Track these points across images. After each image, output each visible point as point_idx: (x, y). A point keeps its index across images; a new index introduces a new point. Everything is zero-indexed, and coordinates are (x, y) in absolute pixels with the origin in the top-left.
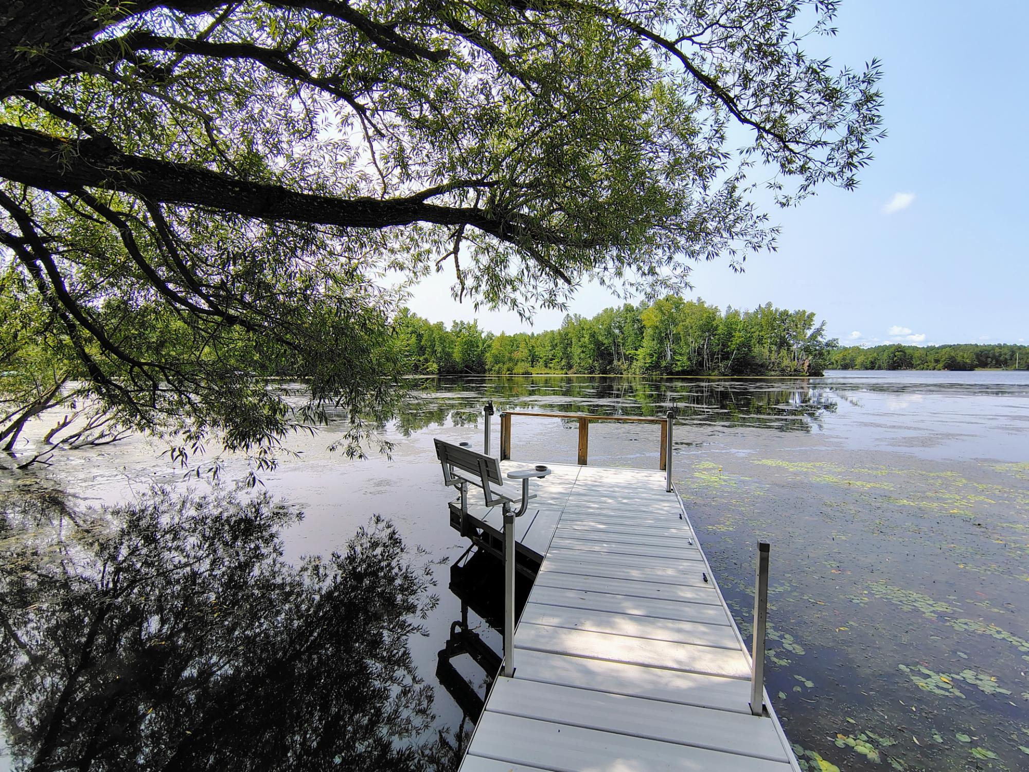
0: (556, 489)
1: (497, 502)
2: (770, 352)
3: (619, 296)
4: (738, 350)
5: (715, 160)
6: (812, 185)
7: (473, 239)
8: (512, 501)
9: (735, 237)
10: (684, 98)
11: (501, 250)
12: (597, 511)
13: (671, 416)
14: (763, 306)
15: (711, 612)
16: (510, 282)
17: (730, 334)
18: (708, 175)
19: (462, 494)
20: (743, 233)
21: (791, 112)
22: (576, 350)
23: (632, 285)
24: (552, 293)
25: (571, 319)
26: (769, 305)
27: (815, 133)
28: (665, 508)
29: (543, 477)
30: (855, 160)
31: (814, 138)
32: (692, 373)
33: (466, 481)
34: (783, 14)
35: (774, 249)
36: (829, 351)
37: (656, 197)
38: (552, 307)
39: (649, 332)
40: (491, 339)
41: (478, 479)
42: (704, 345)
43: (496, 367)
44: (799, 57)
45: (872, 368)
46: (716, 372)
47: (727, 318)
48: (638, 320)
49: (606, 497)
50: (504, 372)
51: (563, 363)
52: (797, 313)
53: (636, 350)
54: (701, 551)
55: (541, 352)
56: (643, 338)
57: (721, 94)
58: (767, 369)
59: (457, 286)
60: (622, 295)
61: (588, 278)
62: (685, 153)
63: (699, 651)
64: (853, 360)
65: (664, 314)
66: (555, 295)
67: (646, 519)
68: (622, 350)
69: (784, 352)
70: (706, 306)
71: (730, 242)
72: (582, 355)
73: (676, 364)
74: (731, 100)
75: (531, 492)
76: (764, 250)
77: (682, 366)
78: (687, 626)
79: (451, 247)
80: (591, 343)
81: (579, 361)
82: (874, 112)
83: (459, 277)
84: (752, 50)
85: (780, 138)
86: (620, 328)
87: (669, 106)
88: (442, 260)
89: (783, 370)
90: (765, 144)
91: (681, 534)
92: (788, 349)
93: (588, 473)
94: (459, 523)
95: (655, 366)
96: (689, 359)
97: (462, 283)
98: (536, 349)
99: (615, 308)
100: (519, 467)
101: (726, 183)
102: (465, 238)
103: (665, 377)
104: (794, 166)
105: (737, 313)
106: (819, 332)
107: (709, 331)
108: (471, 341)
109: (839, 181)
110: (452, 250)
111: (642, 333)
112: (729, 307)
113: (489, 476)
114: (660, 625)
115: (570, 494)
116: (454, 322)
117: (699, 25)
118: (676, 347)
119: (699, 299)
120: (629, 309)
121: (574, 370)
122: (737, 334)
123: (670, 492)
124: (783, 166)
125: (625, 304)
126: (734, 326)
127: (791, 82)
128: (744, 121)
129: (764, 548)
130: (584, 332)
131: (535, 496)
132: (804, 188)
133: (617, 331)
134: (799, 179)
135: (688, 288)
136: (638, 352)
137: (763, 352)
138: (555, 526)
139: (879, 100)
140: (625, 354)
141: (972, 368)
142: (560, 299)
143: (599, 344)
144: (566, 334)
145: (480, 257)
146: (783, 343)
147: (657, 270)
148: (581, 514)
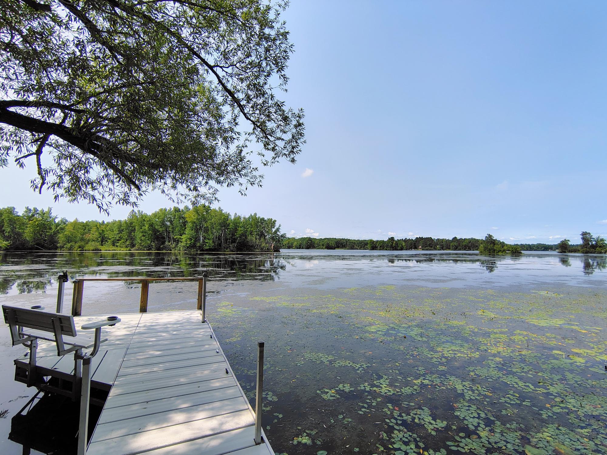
0: (123, 332)
1: (69, 351)
2: (256, 239)
3: (173, 201)
4: (240, 237)
5: (233, 134)
6: (277, 158)
7: (57, 147)
8: (84, 347)
9: (242, 177)
10: (217, 97)
11: (83, 159)
12: (155, 343)
13: (205, 276)
14: (253, 215)
15: (230, 391)
16: (90, 183)
17: (236, 228)
18: (230, 141)
19: (31, 350)
20: (246, 175)
21: (269, 121)
22: (138, 235)
23: (182, 195)
24: (126, 194)
25: (136, 213)
26: (256, 214)
27: (279, 134)
28: (202, 333)
29: (114, 325)
30: (295, 150)
31: (278, 136)
32: (215, 250)
33: (37, 338)
34: (265, 74)
35: (261, 186)
36: (282, 239)
37: (199, 147)
38: (126, 204)
39: (189, 225)
40: (65, 223)
41: (51, 335)
42: (222, 234)
43: (69, 245)
44: (272, 97)
45: (300, 248)
46: (228, 250)
47: (235, 220)
48: (182, 217)
49: (161, 332)
50: (76, 249)
51: (128, 243)
52: (269, 219)
53: (181, 236)
54: (224, 355)
55: (111, 235)
56: (186, 228)
57: (236, 101)
58: (254, 248)
59: (37, 180)
60: (176, 201)
61: (152, 188)
62: (216, 126)
63: (225, 417)
64: (292, 244)
65: (199, 215)
66: (128, 196)
67: (189, 342)
68: (171, 235)
69: (262, 239)
70: (223, 212)
71: (239, 179)
72: (143, 238)
73: (206, 245)
74: (242, 106)
75: (102, 338)
76: (256, 186)
77: (209, 246)
78: (217, 404)
79: (34, 149)
80: (149, 230)
81: (140, 242)
82: (302, 131)
83: (40, 173)
84: (251, 85)
85: (263, 131)
86: (171, 222)
87: (208, 99)
88: (22, 158)
89: (262, 249)
90: (257, 133)
91: (211, 347)
92: (264, 238)
93: (147, 318)
94: (26, 376)
95: (193, 246)
96: (213, 242)
97: (43, 179)
98: (106, 233)
99: (168, 209)
100: (89, 320)
101: (237, 147)
102: (48, 144)
103: (199, 252)
104: (270, 147)
105: (239, 217)
106: (278, 230)
107: (225, 226)
108: (44, 224)
109: (289, 159)
110: (35, 152)
111: (185, 225)
112: (236, 214)
113: (62, 330)
114: (200, 409)
115: (134, 334)
116: (27, 208)
117: (226, 63)
118: (206, 235)
119: (220, 208)
120: (177, 210)
121: (136, 247)
122: (240, 229)
123: (204, 322)
124: (265, 145)
125: (175, 207)
126: (238, 225)
127: (269, 107)
128: (248, 118)
129: (261, 345)
130: (145, 223)
131: (106, 340)
132: (274, 158)
133: (168, 223)
134: (272, 154)
135: (217, 201)
136: (182, 237)
137: (253, 239)
138: (121, 360)
139: (304, 127)
140: (173, 238)
141: (334, 248)
142: (132, 199)
143: (155, 231)
144: (131, 223)
145: (63, 161)
146: (262, 235)
147: (199, 188)
148: (142, 347)
